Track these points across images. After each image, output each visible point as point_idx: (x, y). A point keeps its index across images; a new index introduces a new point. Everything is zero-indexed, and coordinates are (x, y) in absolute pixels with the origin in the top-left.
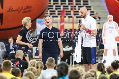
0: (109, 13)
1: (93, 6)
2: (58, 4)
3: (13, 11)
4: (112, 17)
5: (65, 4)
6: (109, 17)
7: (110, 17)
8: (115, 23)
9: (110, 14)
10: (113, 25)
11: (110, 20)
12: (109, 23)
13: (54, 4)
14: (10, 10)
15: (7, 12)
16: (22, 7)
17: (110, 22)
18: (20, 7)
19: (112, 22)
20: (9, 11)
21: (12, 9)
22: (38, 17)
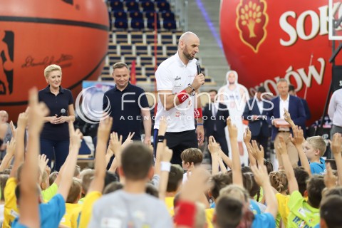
0: (229, 67)
1: (203, 59)
2: (131, 53)
3: (34, 65)
4: (235, 75)
5: (146, 54)
6: (230, 76)
7: (232, 75)
8: (241, 89)
9: (233, 69)
10: (236, 92)
11: (232, 81)
12: (229, 87)
13: (122, 54)
14: (27, 63)
15: (22, 67)
16: (53, 57)
17: (232, 86)
18: (47, 57)
19: (236, 87)
20: (26, 65)
21: (32, 60)
22: (86, 79)
